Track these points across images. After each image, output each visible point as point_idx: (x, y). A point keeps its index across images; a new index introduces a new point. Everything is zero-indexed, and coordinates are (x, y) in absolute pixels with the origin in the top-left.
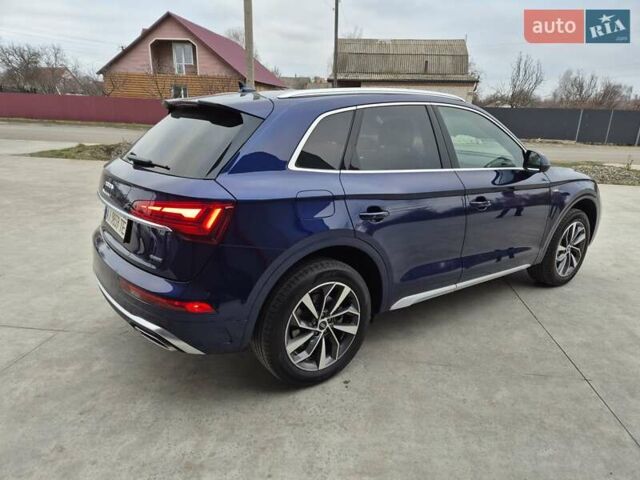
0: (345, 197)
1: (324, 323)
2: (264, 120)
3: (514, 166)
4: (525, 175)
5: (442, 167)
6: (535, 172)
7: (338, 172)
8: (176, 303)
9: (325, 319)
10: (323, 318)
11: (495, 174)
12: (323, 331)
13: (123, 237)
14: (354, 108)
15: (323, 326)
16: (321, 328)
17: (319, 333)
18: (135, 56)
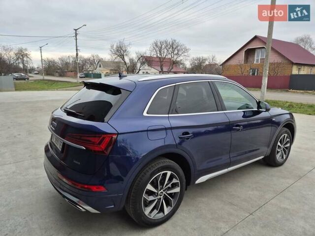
0: (171, 128)
1: (162, 192)
2: (131, 92)
3: (253, 108)
4: (258, 112)
5: (218, 111)
6: (263, 111)
7: (168, 115)
8: (86, 186)
9: (162, 191)
10: (160, 190)
11: (243, 113)
12: (162, 197)
13: (60, 150)
14: (174, 84)
15: (161, 194)
16: (160, 196)
17: (160, 198)
18: (237, 57)
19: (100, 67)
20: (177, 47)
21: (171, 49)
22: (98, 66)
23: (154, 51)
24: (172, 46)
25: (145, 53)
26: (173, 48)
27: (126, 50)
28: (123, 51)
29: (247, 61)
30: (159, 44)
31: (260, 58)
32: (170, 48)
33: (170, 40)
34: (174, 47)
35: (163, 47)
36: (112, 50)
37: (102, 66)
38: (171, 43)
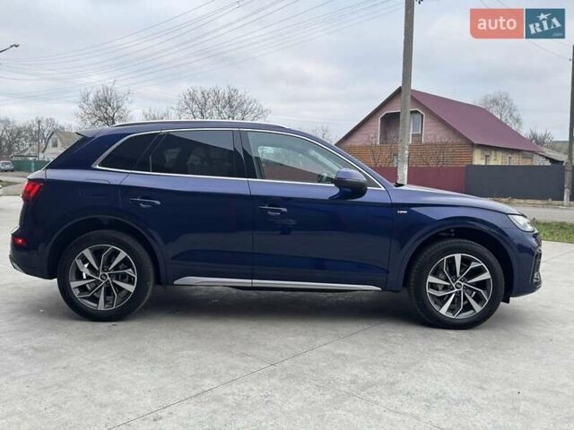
1: (105, 276)
9: (106, 273)
12: (104, 281)
16: (102, 279)
17: (101, 282)
18: (365, 130)
19: (55, 145)
20: (241, 104)
21: (227, 109)
22: (50, 144)
23: (189, 111)
24: (229, 102)
25: (166, 115)
26: (231, 107)
27: (119, 107)
28: (113, 109)
29: (386, 139)
30: (199, 96)
31: (411, 133)
32: (224, 107)
33: (224, 91)
34: (235, 104)
35: (210, 103)
36: (85, 106)
37: (59, 143)
38: (226, 95)
